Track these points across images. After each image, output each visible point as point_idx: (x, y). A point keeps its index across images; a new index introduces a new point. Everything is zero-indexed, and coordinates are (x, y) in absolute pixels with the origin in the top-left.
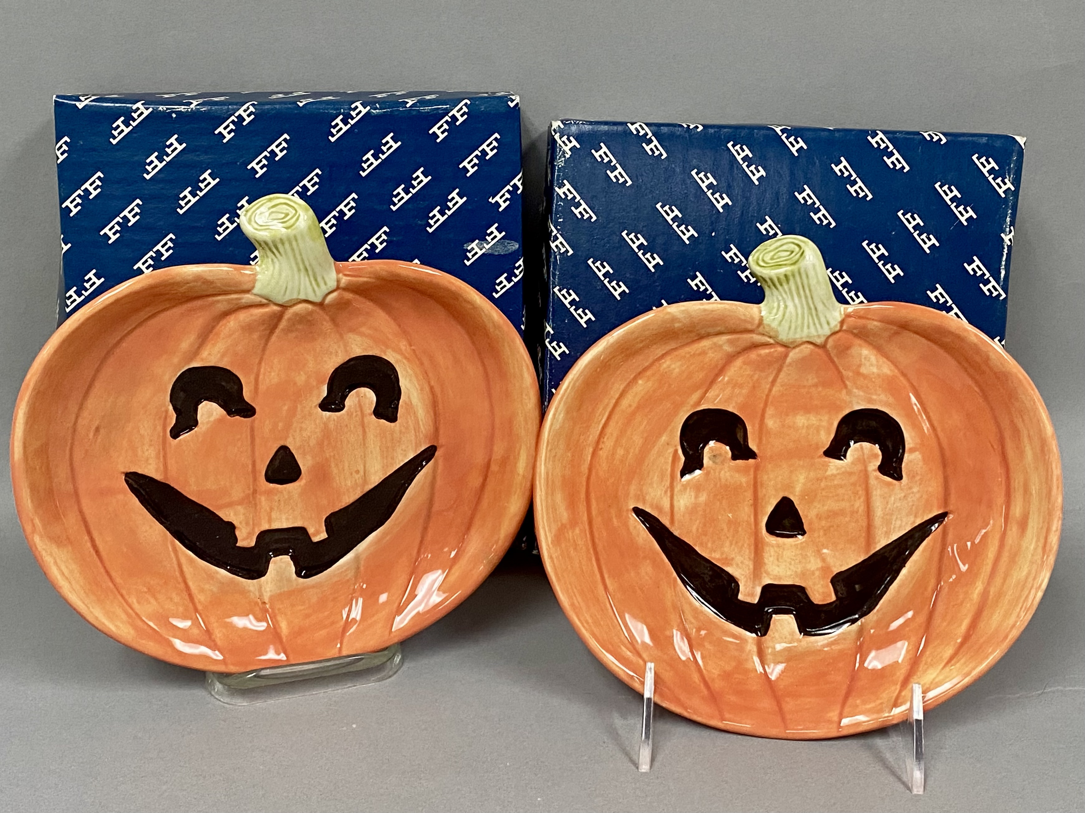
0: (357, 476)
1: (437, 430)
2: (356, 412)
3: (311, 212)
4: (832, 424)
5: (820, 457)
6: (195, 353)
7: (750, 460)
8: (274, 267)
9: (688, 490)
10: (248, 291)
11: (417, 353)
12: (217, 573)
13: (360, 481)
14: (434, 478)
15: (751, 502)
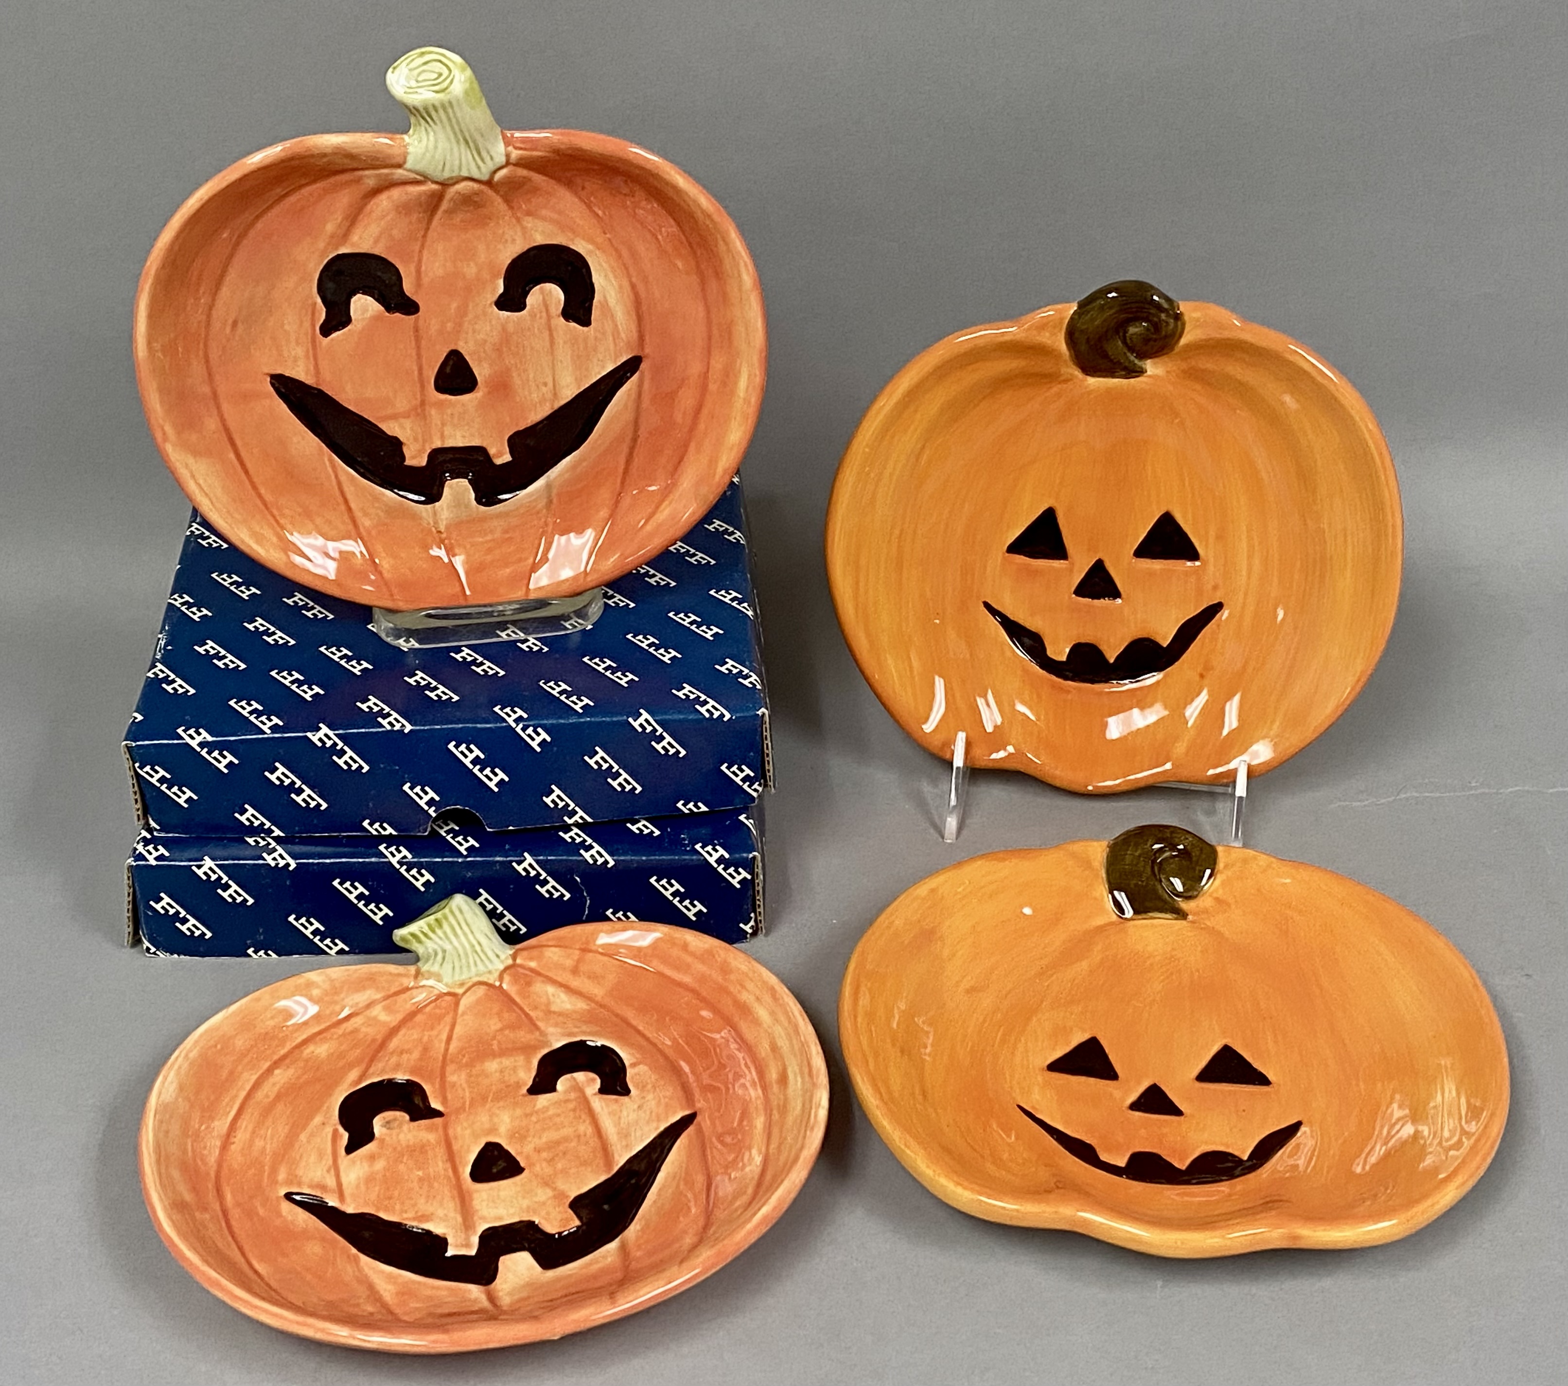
0: (544, 389)
1: (641, 338)
2: (541, 312)
3: (469, 72)
5: (524, 1096)
6: (345, 237)
7: (435, 1118)
8: (428, 139)
9: (358, 1164)
10: (400, 166)
11: (614, 242)
12: (383, 494)
13: (549, 396)
14: (639, 395)
15: (445, 1156)
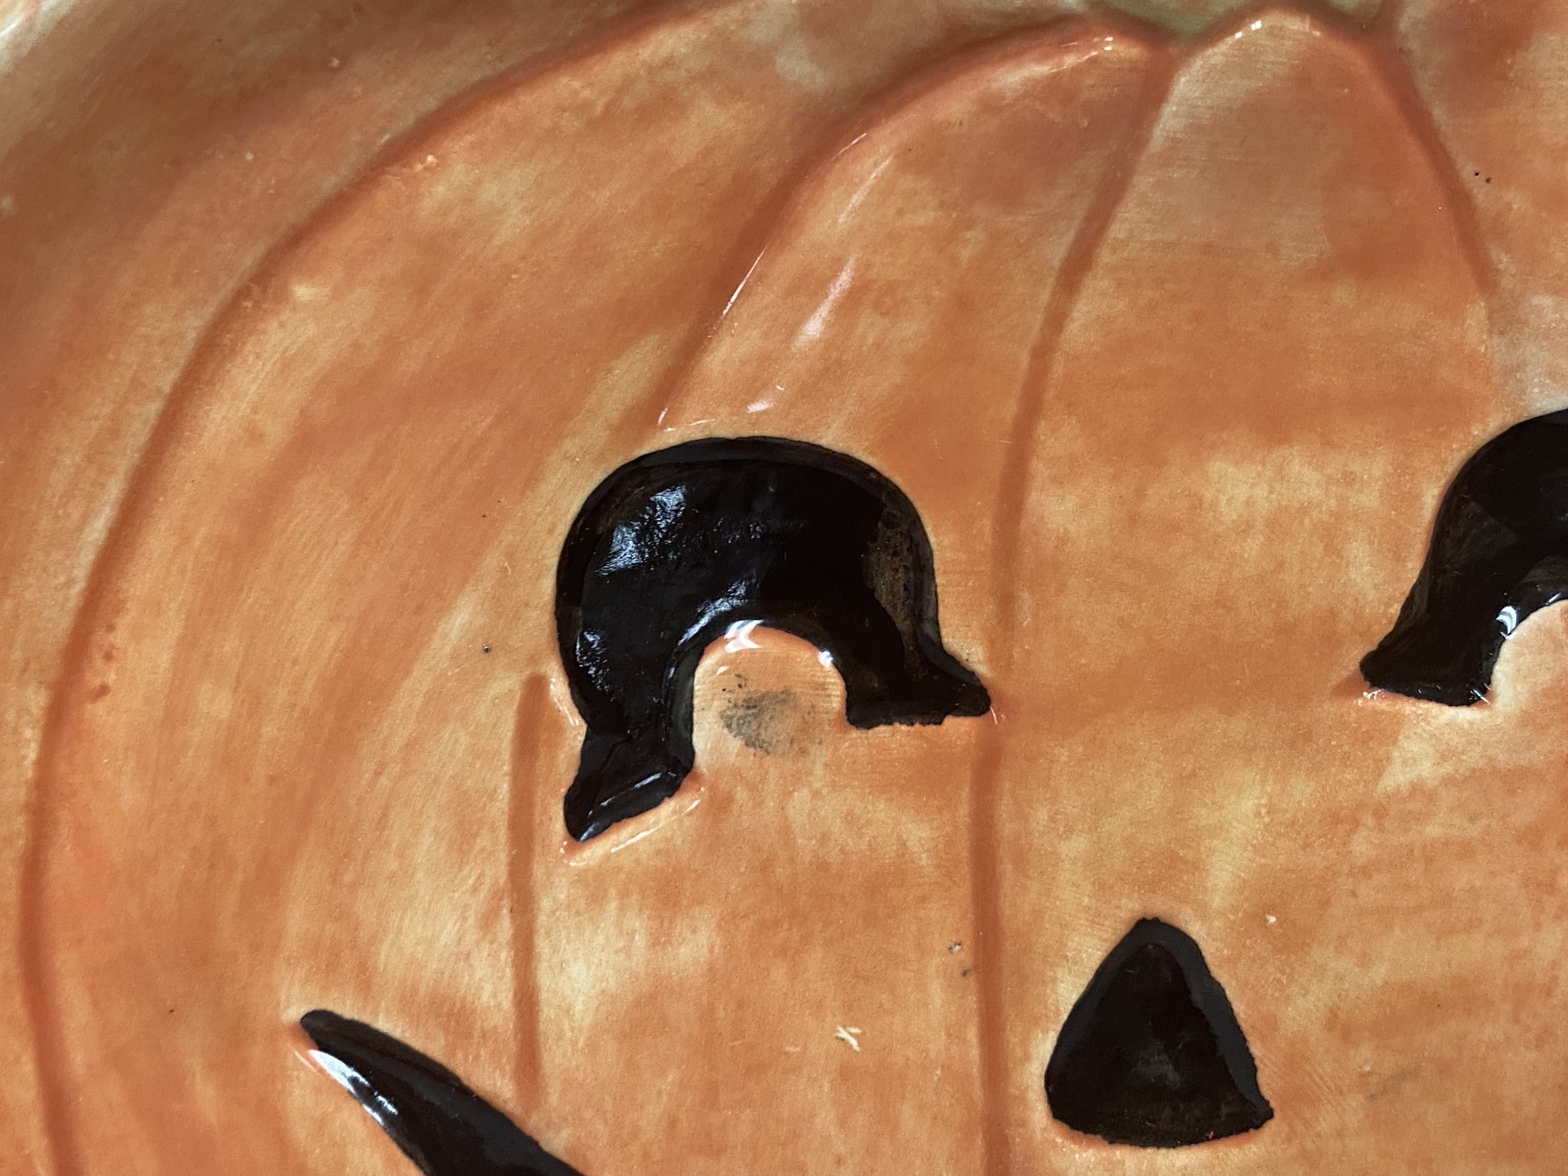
4: (1416, 497)
5: (1347, 690)
7: (950, 722)
9: (613, 906)
15: (963, 956)
